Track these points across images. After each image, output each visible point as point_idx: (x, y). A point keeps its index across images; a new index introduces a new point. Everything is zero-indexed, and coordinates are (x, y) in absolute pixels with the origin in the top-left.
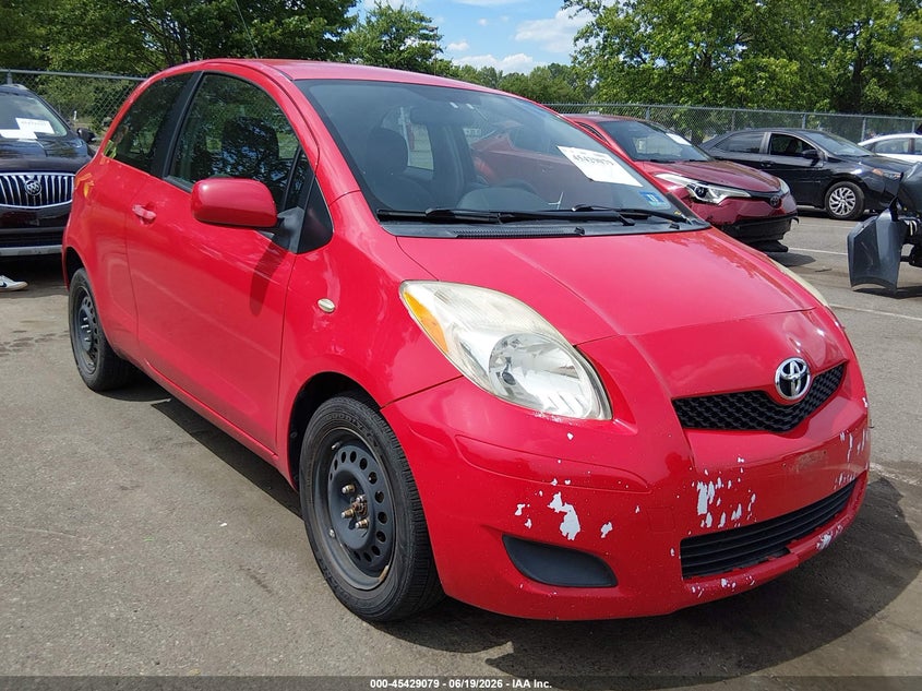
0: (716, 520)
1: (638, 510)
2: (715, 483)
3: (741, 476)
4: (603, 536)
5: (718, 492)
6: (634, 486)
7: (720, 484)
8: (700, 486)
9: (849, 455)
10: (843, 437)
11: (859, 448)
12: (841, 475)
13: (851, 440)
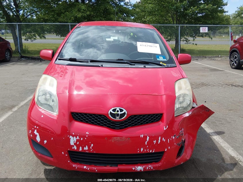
0: (78, 148)
1: (52, 139)
2: (76, 137)
3: (86, 137)
4: (45, 143)
5: (77, 140)
6: (52, 133)
7: (78, 138)
8: (71, 137)
9: (146, 143)
10: (142, 136)
11: (155, 142)
12: (142, 148)
13: (148, 138)
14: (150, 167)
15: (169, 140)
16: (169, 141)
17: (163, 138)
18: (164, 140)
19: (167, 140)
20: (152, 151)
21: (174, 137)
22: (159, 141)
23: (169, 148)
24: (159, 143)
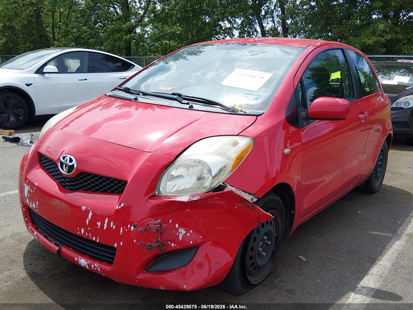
0: (29, 203)
8: (25, 185)
9: (87, 221)
10: (84, 208)
11: (99, 225)
12: (83, 229)
13: (90, 214)
14: (96, 266)
15: (122, 228)
16: (121, 231)
17: (112, 222)
18: (113, 227)
19: (118, 229)
20: (96, 239)
21: (132, 228)
22: (106, 226)
23: (121, 244)
24: (105, 228)
